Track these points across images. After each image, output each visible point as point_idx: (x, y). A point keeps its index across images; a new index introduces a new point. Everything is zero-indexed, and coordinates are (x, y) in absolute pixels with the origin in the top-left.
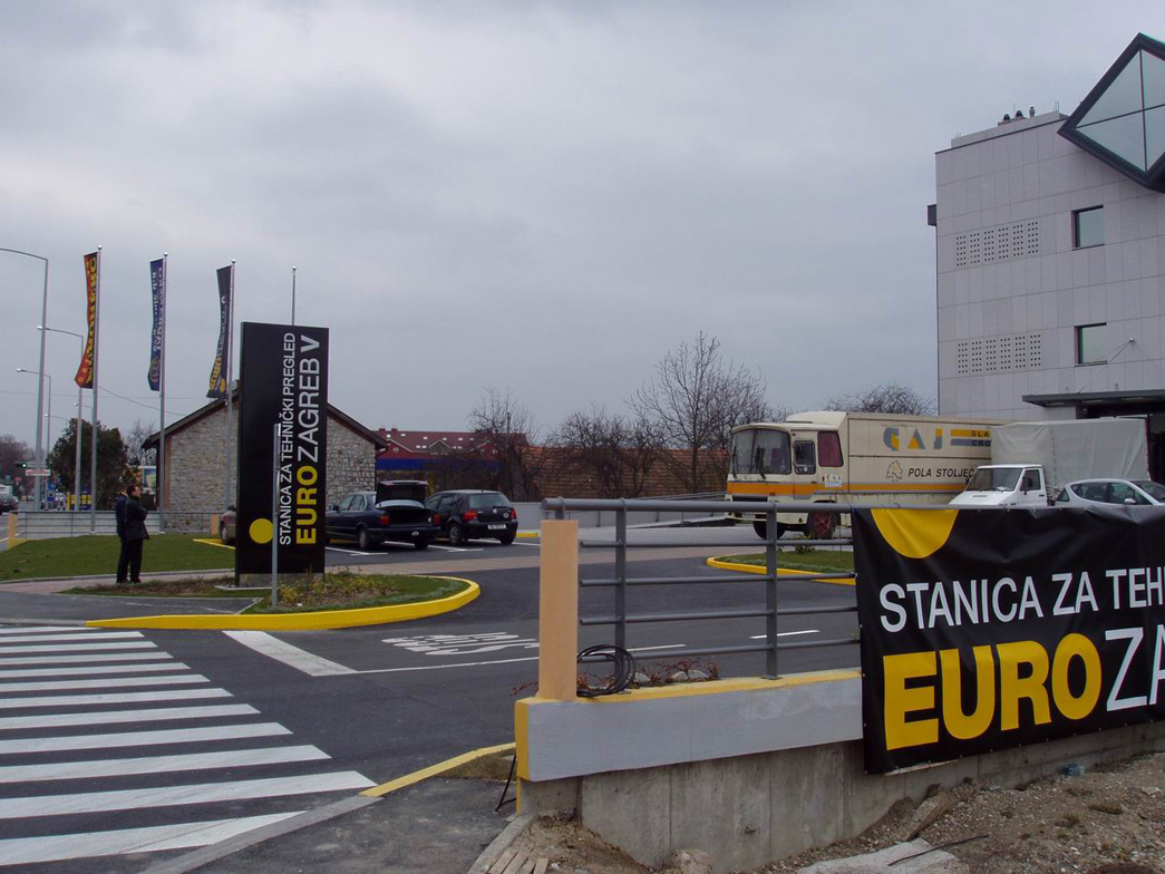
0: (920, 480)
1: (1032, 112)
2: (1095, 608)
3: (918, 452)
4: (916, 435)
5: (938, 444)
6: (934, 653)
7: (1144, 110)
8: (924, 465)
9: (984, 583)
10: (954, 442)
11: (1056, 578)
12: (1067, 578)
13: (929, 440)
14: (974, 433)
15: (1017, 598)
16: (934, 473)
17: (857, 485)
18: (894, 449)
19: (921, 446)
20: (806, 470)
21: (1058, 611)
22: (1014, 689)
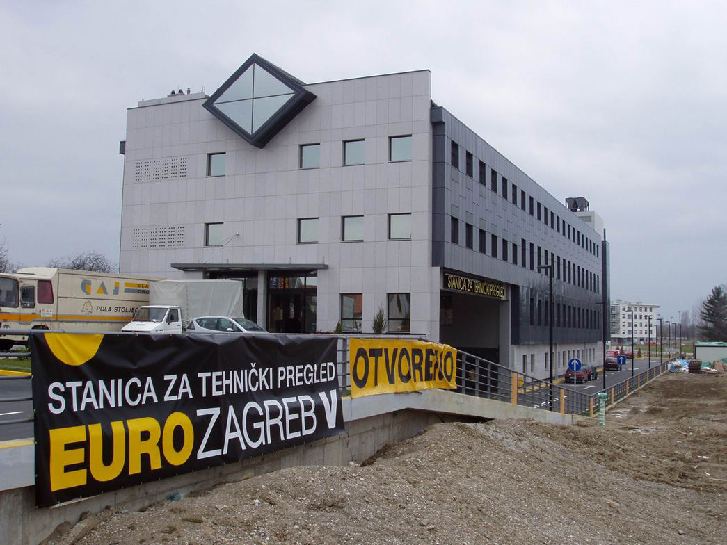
0: (104, 313)
1: (189, 92)
2: (191, 396)
3: (103, 296)
4: (103, 285)
5: (116, 291)
6: (84, 426)
7: (253, 99)
8: (107, 304)
9: (120, 381)
10: (127, 291)
11: (166, 378)
12: (174, 378)
13: (110, 289)
14: (139, 285)
15: (141, 390)
16: (113, 310)
17: (62, 316)
18: (87, 294)
19: (105, 292)
20: (28, 305)
21: (167, 398)
22: (138, 448)
